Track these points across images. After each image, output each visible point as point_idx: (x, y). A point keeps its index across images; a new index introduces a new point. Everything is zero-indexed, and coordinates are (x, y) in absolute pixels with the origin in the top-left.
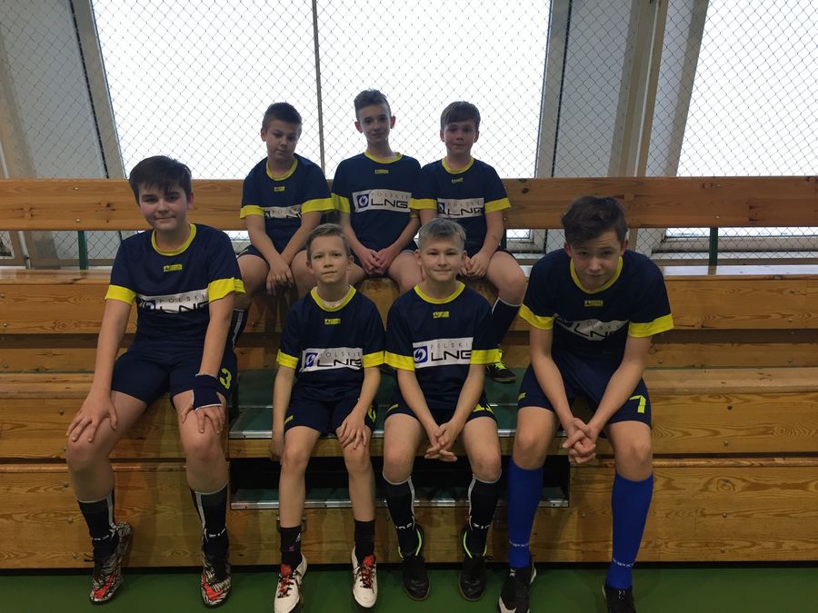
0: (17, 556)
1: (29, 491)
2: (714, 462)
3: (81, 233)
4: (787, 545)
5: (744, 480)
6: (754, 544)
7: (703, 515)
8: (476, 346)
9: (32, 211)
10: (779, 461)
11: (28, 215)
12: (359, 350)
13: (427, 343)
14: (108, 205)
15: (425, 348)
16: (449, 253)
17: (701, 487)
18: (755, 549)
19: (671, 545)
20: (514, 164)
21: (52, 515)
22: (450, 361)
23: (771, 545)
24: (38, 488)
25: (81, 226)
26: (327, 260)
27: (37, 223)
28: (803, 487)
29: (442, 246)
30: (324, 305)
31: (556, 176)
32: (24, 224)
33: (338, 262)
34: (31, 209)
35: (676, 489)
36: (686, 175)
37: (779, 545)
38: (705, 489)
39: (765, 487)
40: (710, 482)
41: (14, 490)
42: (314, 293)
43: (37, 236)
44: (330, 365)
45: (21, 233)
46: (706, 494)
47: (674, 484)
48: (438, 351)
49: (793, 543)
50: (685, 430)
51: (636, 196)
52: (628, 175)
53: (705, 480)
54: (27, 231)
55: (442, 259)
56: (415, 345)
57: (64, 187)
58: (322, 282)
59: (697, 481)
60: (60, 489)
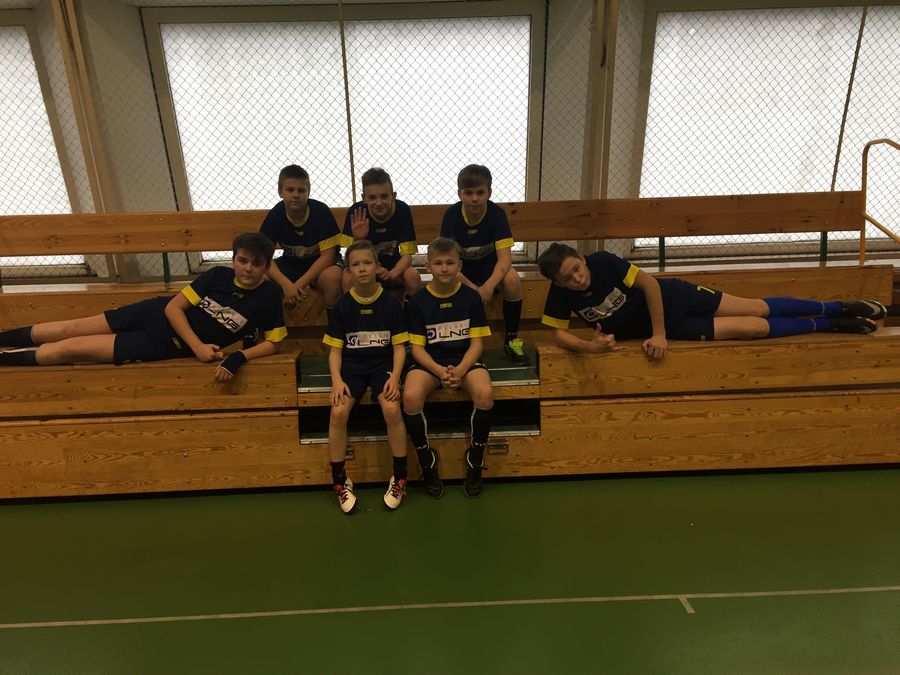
0: (146, 483)
1: (157, 434)
2: (641, 400)
3: (165, 255)
4: (696, 458)
5: (663, 412)
6: (672, 458)
7: (635, 438)
8: (472, 325)
9: (127, 238)
10: (686, 398)
11: (123, 241)
12: (388, 332)
13: (436, 326)
14: (187, 232)
15: (434, 330)
16: (450, 263)
17: (632, 418)
18: (673, 462)
19: (614, 461)
20: (506, 191)
21: (172, 452)
22: (455, 338)
23: (685, 458)
24: (162, 432)
25: (166, 248)
26: (362, 266)
27: (131, 247)
28: (704, 415)
29: (444, 258)
30: (360, 299)
31: (542, 199)
32: (120, 248)
33: (369, 268)
34: (126, 236)
35: (613, 419)
36: (649, 196)
37: (691, 459)
38: (636, 418)
39: (678, 416)
40: (638, 414)
41: (145, 434)
42: (353, 292)
43: (126, 258)
44: (366, 344)
45: (114, 256)
46: (635, 422)
47: (614, 416)
48: (447, 331)
49: (701, 457)
50: (620, 377)
51: (600, 214)
52: (594, 197)
53: (634, 413)
54: (119, 254)
55: (444, 267)
56: (428, 327)
57: (150, 219)
58: (358, 282)
59: (629, 413)
60: (178, 432)
